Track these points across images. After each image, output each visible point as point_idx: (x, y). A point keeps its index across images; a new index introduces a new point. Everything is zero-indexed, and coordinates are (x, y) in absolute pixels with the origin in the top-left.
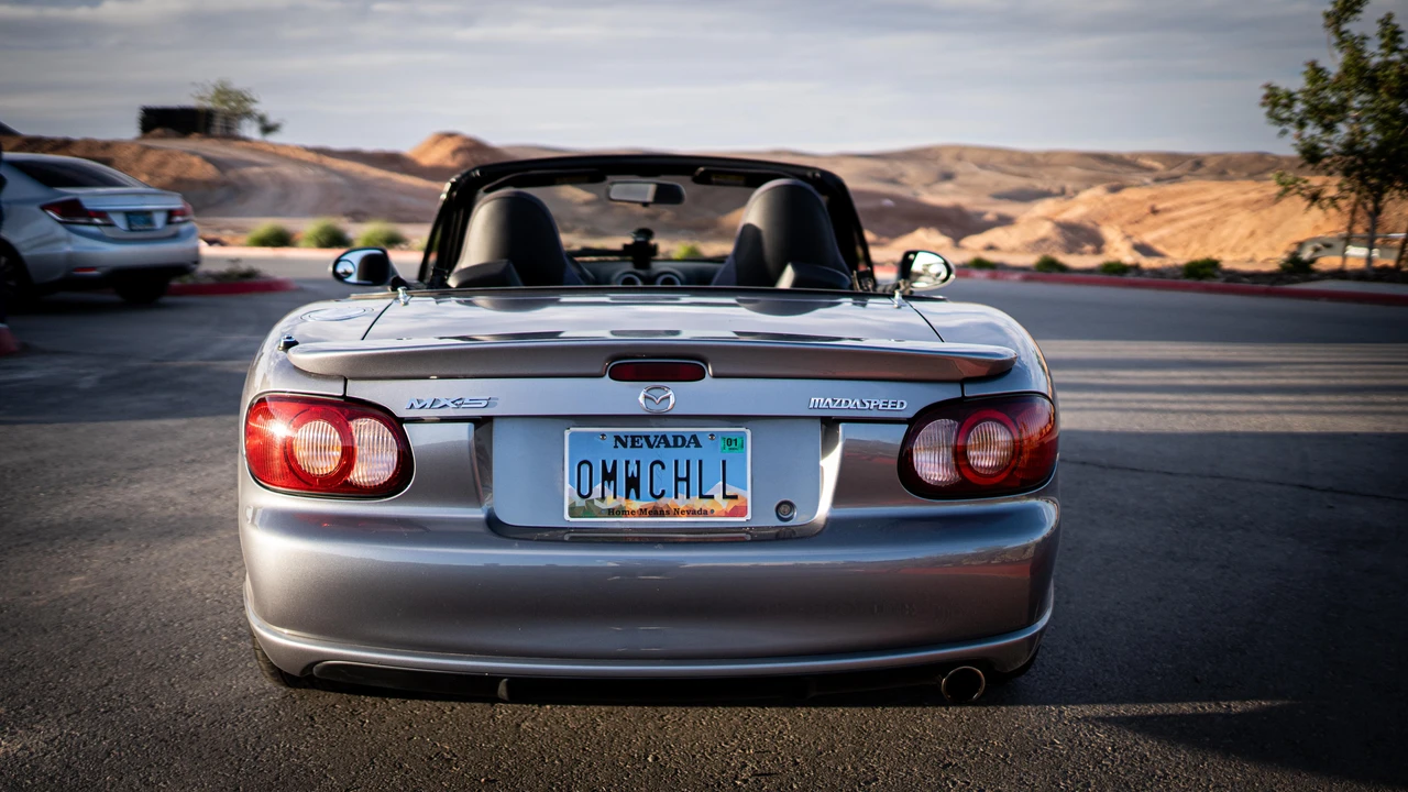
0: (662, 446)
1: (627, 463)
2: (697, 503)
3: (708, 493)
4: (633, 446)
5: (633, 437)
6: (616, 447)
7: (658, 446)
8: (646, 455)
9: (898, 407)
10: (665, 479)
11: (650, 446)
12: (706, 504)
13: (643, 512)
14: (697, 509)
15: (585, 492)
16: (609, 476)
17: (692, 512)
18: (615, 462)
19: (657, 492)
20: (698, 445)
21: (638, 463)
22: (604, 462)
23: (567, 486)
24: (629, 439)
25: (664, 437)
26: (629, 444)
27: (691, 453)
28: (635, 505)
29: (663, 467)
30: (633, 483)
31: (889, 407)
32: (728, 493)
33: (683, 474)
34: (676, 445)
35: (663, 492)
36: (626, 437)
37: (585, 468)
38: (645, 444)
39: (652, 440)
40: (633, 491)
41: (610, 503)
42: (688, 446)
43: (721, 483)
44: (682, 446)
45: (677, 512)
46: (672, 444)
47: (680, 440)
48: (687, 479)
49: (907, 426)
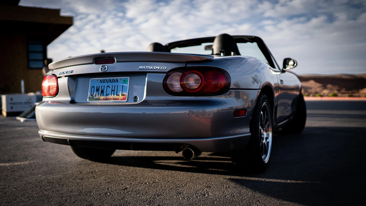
0: (110, 82)
1: (102, 86)
2: (116, 97)
3: (118, 94)
4: (104, 82)
5: (104, 80)
6: (100, 83)
7: (109, 82)
8: (106, 84)
9: (163, 69)
10: (109, 90)
11: (107, 82)
12: (117, 97)
13: (103, 99)
14: (115, 98)
15: (92, 94)
16: (98, 90)
17: (114, 99)
18: (99, 86)
19: (107, 94)
20: (118, 82)
21: (104, 86)
22: (97, 87)
23: (89, 93)
24: (103, 81)
25: (110, 80)
26: (103, 82)
27: (116, 84)
28: (102, 97)
29: (109, 88)
30: (102, 92)
31: (161, 69)
32: (122, 94)
33: (113, 89)
34: (113, 82)
35: (108, 94)
36: (102, 80)
37: (93, 88)
38: (106, 82)
39: (108, 81)
40: (102, 94)
41: (97, 97)
42: (115, 82)
43: (121, 91)
44: (114, 82)
45: (111, 99)
46: (112, 82)
47: (114, 81)
48: (114, 91)
49: (166, 74)
